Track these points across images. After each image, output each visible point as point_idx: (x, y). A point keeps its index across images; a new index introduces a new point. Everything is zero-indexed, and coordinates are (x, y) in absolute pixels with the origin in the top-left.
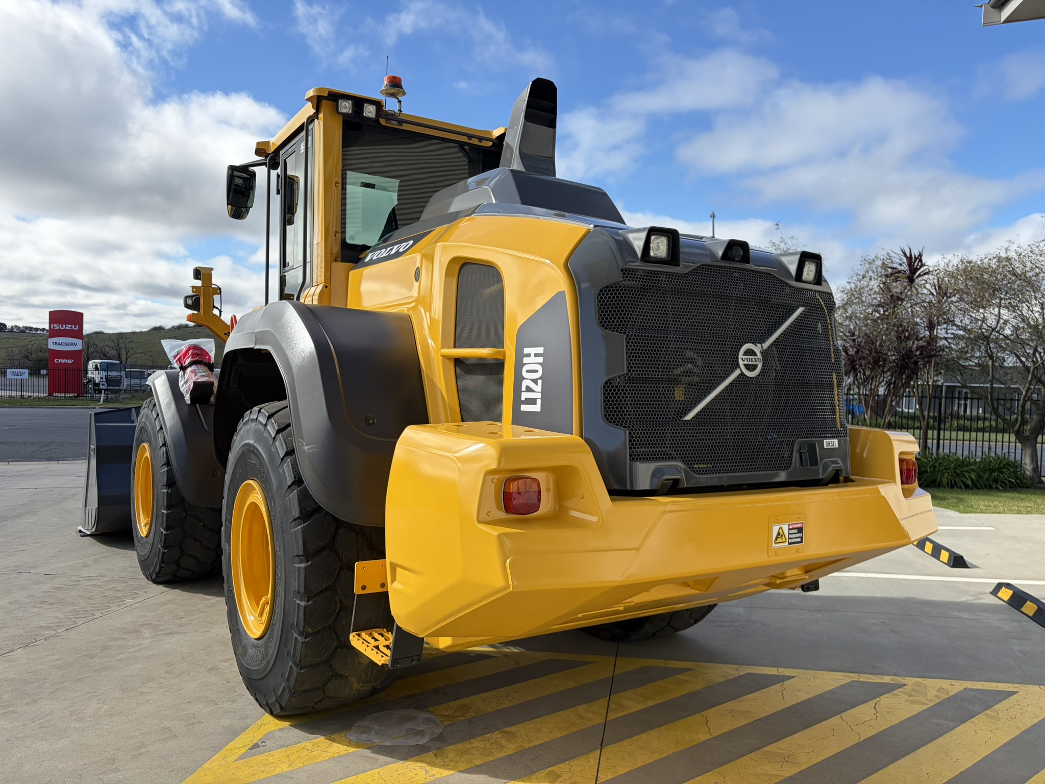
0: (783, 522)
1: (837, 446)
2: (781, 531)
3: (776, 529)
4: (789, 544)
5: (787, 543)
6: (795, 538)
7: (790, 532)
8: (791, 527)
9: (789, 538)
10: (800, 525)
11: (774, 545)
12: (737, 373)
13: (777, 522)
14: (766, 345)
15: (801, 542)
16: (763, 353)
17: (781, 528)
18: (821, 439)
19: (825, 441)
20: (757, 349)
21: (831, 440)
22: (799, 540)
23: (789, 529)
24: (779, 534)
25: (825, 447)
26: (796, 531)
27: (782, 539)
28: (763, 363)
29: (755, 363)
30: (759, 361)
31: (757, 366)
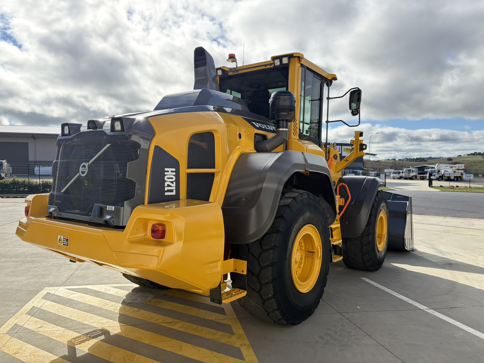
1: (114, 210)
2: (60, 238)
10: (67, 238)
12: (78, 175)
13: (60, 235)
14: (90, 162)
15: (67, 245)
16: (89, 166)
17: (61, 237)
18: (106, 205)
19: (108, 207)
20: (87, 165)
21: (111, 207)
24: (60, 239)
25: (107, 209)
26: (66, 240)
27: (61, 242)
28: (88, 170)
29: (85, 171)
30: (86, 169)
31: (85, 172)
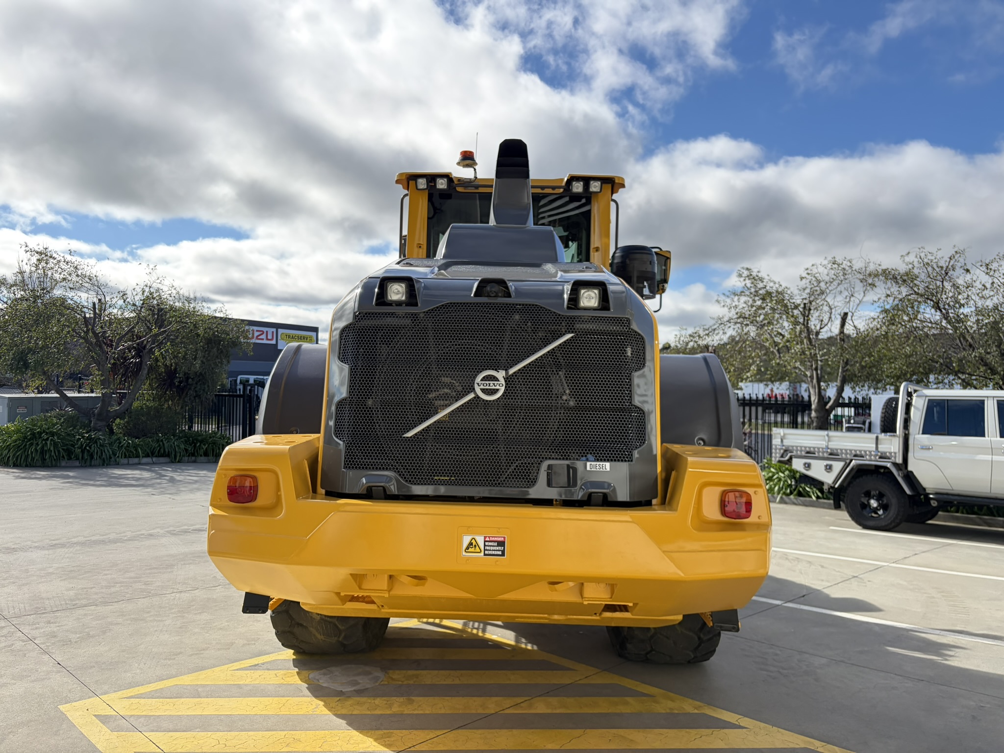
0: (479, 534)
1: (608, 469)
2: (473, 541)
3: (466, 540)
4: (485, 555)
5: (482, 554)
6: (493, 550)
7: (486, 543)
8: (487, 539)
9: (485, 550)
10: (502, 538)
11: (464, 553)
12: (471, 395)
13: (471, 533)
15: (503, 554)
16: (508, 379)
17: (475, 539)
18: (585, 461)
19: (591, 464)
20: (501, 375)
21: (598, 463)
22: (500, 553)
23: (485, 541)
24: (471, 544)
25: (589, 469)
26: (495, 544)
27: (475, 549)
28: (506, 387)
29: (498, 387)
30: (501, 385)
31: (498, 390)
